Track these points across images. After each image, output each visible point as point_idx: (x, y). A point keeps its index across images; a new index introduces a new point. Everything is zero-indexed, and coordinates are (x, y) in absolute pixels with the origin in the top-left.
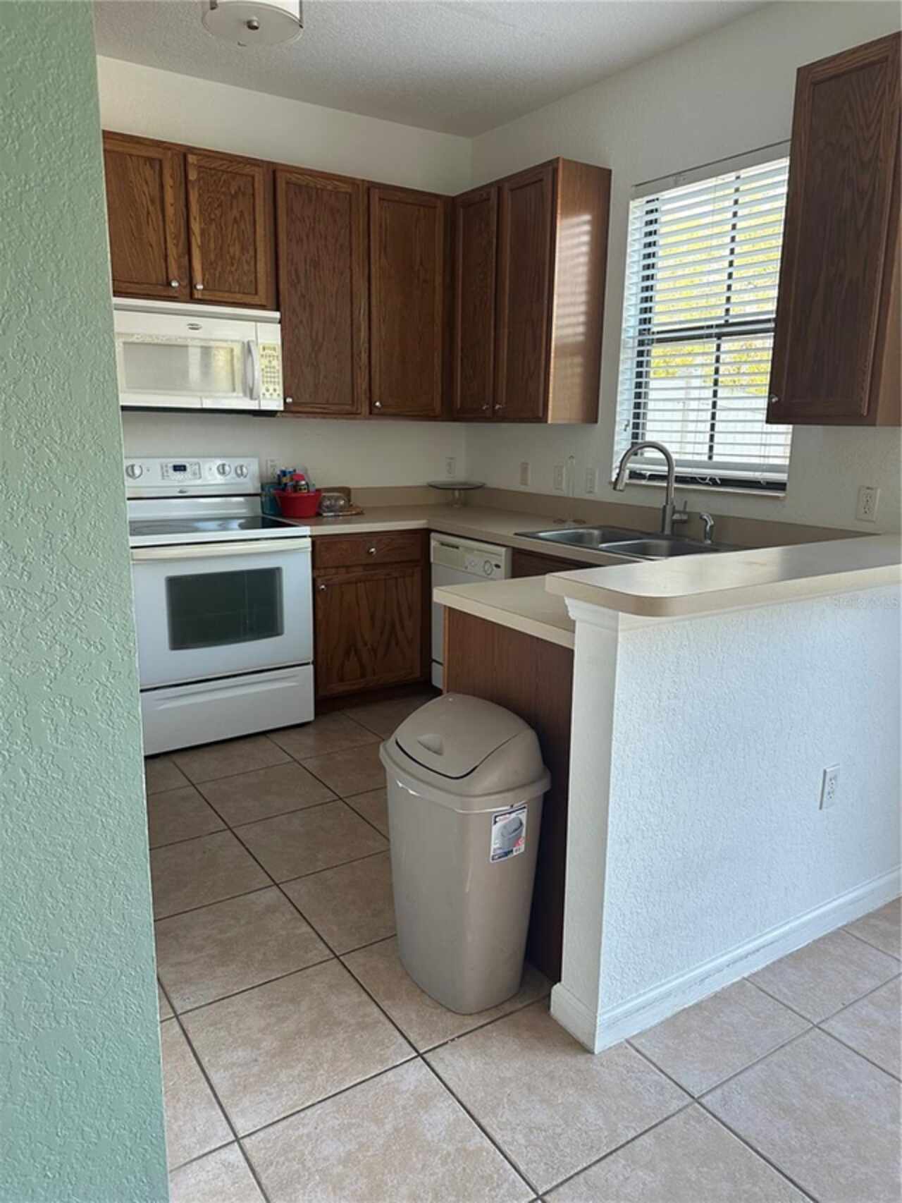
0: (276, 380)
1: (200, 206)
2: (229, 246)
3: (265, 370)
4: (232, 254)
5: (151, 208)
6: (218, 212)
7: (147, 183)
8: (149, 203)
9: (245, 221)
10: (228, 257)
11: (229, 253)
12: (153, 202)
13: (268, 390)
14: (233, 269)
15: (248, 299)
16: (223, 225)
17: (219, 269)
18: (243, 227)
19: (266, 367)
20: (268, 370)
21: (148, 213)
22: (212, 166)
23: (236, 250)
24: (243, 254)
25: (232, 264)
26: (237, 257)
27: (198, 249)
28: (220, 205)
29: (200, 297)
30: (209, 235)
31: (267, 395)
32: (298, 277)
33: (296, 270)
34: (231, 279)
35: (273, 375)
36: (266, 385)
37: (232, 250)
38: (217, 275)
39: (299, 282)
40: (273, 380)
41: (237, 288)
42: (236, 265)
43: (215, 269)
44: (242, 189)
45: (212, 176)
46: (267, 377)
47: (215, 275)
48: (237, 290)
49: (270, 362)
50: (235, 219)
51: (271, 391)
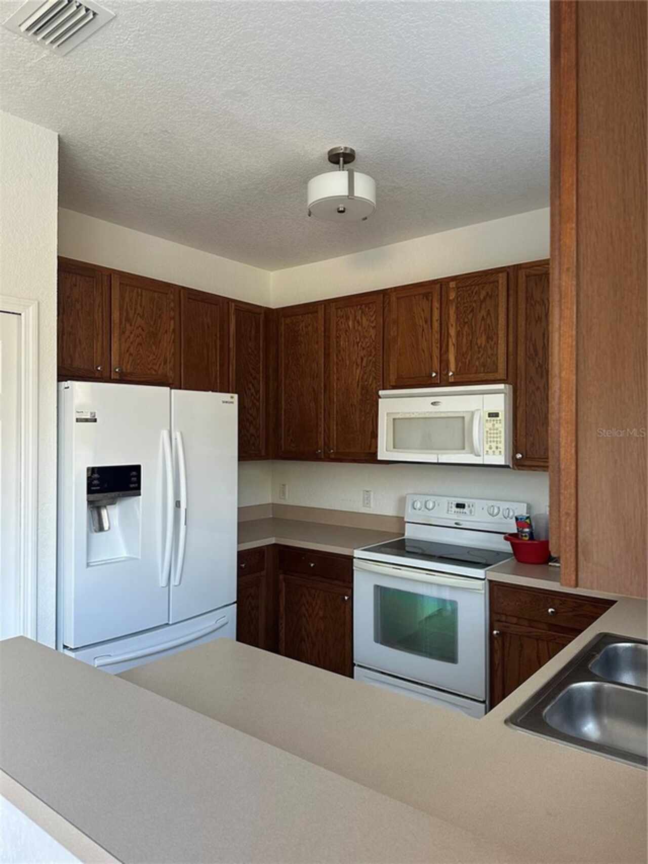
0: (498, 439)
1: (457, 315)
2: (477, 339)
3: (489, 432)
4: (479, 345)
5: (425, 326)
6: (470, 316)
7: (423, 310)
8: (424, 323)
9: (491, 317)
10: (476, 347)
11: (477, 344)
12: (426, 322)
13: (491, 448)
14: (480, 356)
15: (491, 376)
16: (473, 324)
17: (469, 358)
18: (489, 321)
19: (490, 429)
20: (492, 432)
21: (423, 330)
22: (467, 284)
23: (482, 340)
24: (488, 342)
25: (479, 352)
26: (483, 346)
27: (453, 347)
28: (472, 311)
29: (453, 380)
30: (463, 334)
31: (490, 452)
32: (535, 350)
33: (534, 345)
34: (477, 363)
35: (495, 435)
36: (489, 444)
37: (479, 342)
38: (467, 362)
39: (536, 355)
40: (495, 439)
41: (482, 369)
42: (482, 352)
43: (466, 358)
44: (490, 293)
45: (467, 291)
46: (490, 437)
47: (466, 363)
48: (482, 371)
49: (493, 425)
50: (483, 317)
51: (494, 449)
